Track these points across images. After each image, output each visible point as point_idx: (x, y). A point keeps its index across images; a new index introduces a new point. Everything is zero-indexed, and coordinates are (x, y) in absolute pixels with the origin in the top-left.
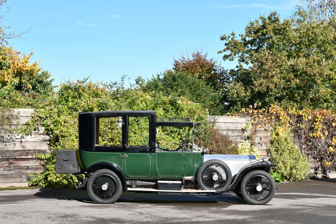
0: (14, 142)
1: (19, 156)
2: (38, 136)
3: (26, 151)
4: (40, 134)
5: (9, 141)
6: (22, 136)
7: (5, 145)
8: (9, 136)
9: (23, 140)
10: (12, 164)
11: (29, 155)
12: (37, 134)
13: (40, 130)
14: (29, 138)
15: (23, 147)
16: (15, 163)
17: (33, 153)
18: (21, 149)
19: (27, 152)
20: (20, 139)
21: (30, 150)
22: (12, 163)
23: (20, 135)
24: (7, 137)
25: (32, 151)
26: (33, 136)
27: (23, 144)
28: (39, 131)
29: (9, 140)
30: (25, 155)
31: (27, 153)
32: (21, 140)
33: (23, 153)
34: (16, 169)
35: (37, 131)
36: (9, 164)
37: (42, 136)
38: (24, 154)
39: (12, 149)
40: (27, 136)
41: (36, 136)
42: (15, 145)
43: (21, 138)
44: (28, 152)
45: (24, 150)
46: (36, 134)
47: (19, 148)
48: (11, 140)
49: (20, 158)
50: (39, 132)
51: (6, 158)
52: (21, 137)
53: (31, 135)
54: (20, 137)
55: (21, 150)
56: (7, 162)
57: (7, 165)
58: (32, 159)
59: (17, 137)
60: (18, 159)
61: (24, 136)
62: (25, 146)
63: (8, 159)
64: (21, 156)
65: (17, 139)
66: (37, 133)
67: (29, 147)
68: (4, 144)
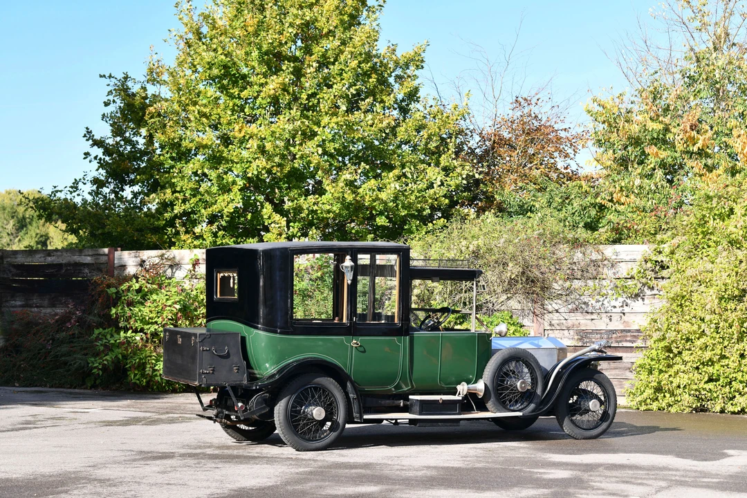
0: (609, 315)
1: (617, 342)
2: (657, 301)
3: (633, 332)
5: (599, 311)
6: (625, 301)
7: (592, 320)
8: (598, 301)
9: (626, 309)
11: (639, 341)
14: (638, 305)
15: (626, 323)
18: (621, 327)
19: (635, 334)
20: (621, 308)
21: (639, 331)
23: (621, 299)
24: (593, 302)
26: (646, 301)
27: (627, 318)
29: (598, 309)
30: (630, 341)
31: (634, 336)
32: (623, 310)
33: (627, 336)
34: (611, 369)
35: (655, 292)
38: (629, 339)
39: (605, 328)
40: (635, 301)
41: (653, 301)
42: (611, 320)
43: (622, 306)
45: (629, 331)
46: (655, 298)
48: (602, 309)
49: (621, 346)
52: (623, 303)
53: (643, 299)
54: (621, 304)
55: (622, 331)
59: (614, 303)
60: (616, 349)
61: (629, 301)
62: (631, 321)
64: (621, 341)
65: (615, 307)
66: (655, 295)
68: (589, 317)
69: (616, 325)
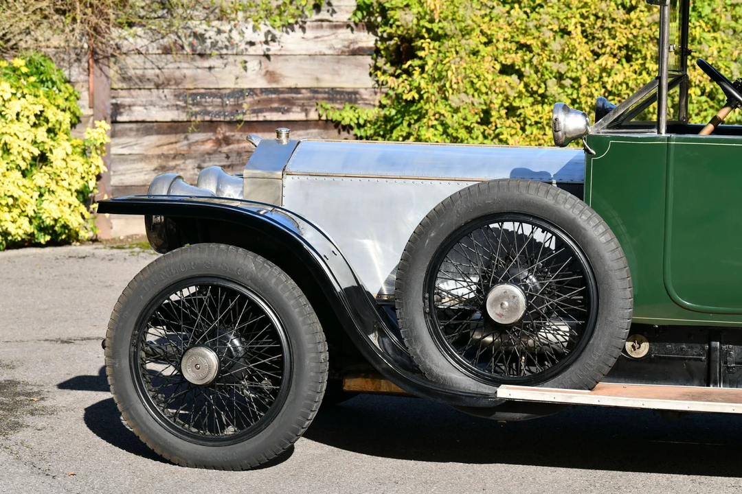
0: (241, 58)
1: (254, 112)
2: (327, 32)
3: (282, 92)
4: (336, 27)
5: (224, 51)
6: (269, 32)
7: (210, 68)
8: (220, 31)
9: (274, 48)
10: (228, 144)
11: (295, 109)
12: (325, 24)
13: (336, 9)
14: (292, 42)
15: (270, 75)
16: (238, 141)
17: (310, 99)
18: (262, 83)
19: (286, 96)
20: (264, 46)
21: (296, 90)
22: (227, 141)
23: (263, 29)
25: (303, 91)
26: (310, 34)
27: (273, 66)
28: (334, 12)
29: (222, 48)
30: (277, 110)
31: (284, 99)
32: (268, 50)
33: (271, 101)
35: (324, 15)
36: (219, 142)
37: (345, 34)
38: (275, 105)
39: (232, 86)
40: (287, 32)
41: (319, 33)
42: (245, 69)
43: (266, 42)
44: (288, 98)
45: (275, 91)
46: (322, 27)
47: (254, 81)
48: (230, 47)
49: (261, 118)
50: (335, 18)
51: (207, 118)
52: (267, 35)
53: (303, 30)
54: (263, 38)
55: (263, 90)
56: (210, 135)
57: (209, 146)
58: (306, 124)
59: (250, 35)
60: (251, 126)
61: (277, 33)
62: (278, 71)
63: (211, 125)
64: (261, 111)
65: (252, 44)
66: (322, 21)
67: (293, 76)
68: (201, 63)
69: (255, 79)
